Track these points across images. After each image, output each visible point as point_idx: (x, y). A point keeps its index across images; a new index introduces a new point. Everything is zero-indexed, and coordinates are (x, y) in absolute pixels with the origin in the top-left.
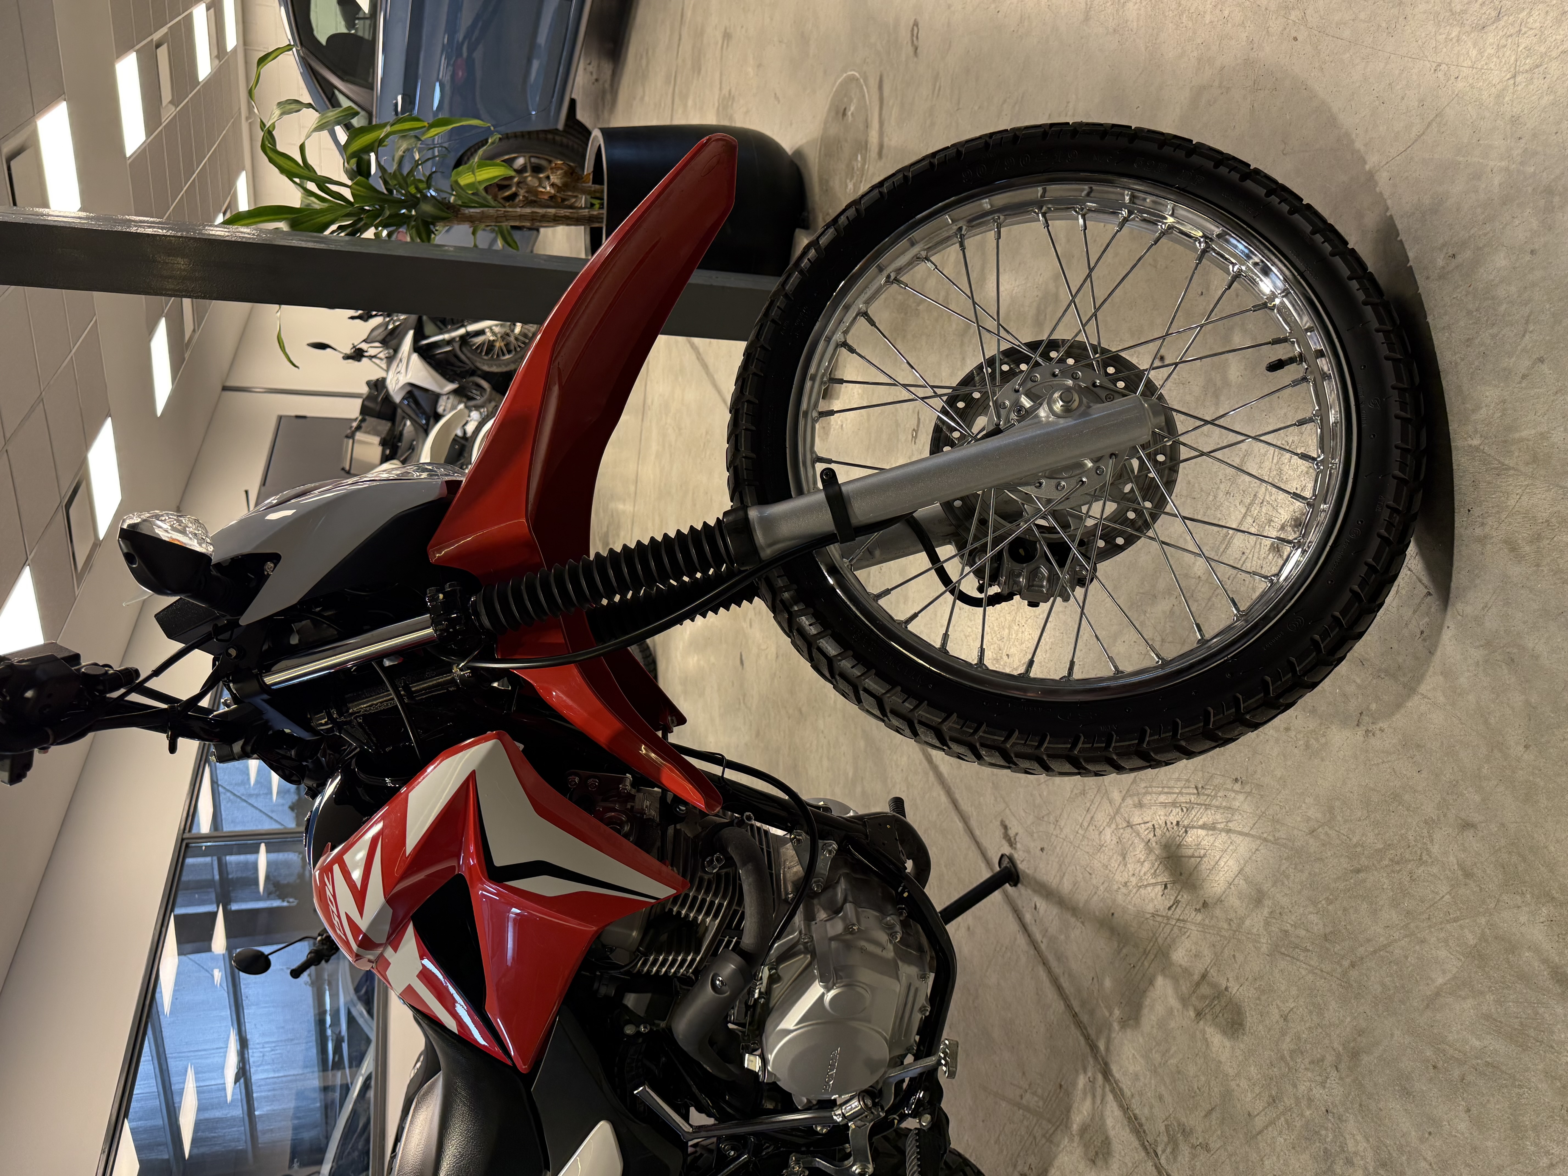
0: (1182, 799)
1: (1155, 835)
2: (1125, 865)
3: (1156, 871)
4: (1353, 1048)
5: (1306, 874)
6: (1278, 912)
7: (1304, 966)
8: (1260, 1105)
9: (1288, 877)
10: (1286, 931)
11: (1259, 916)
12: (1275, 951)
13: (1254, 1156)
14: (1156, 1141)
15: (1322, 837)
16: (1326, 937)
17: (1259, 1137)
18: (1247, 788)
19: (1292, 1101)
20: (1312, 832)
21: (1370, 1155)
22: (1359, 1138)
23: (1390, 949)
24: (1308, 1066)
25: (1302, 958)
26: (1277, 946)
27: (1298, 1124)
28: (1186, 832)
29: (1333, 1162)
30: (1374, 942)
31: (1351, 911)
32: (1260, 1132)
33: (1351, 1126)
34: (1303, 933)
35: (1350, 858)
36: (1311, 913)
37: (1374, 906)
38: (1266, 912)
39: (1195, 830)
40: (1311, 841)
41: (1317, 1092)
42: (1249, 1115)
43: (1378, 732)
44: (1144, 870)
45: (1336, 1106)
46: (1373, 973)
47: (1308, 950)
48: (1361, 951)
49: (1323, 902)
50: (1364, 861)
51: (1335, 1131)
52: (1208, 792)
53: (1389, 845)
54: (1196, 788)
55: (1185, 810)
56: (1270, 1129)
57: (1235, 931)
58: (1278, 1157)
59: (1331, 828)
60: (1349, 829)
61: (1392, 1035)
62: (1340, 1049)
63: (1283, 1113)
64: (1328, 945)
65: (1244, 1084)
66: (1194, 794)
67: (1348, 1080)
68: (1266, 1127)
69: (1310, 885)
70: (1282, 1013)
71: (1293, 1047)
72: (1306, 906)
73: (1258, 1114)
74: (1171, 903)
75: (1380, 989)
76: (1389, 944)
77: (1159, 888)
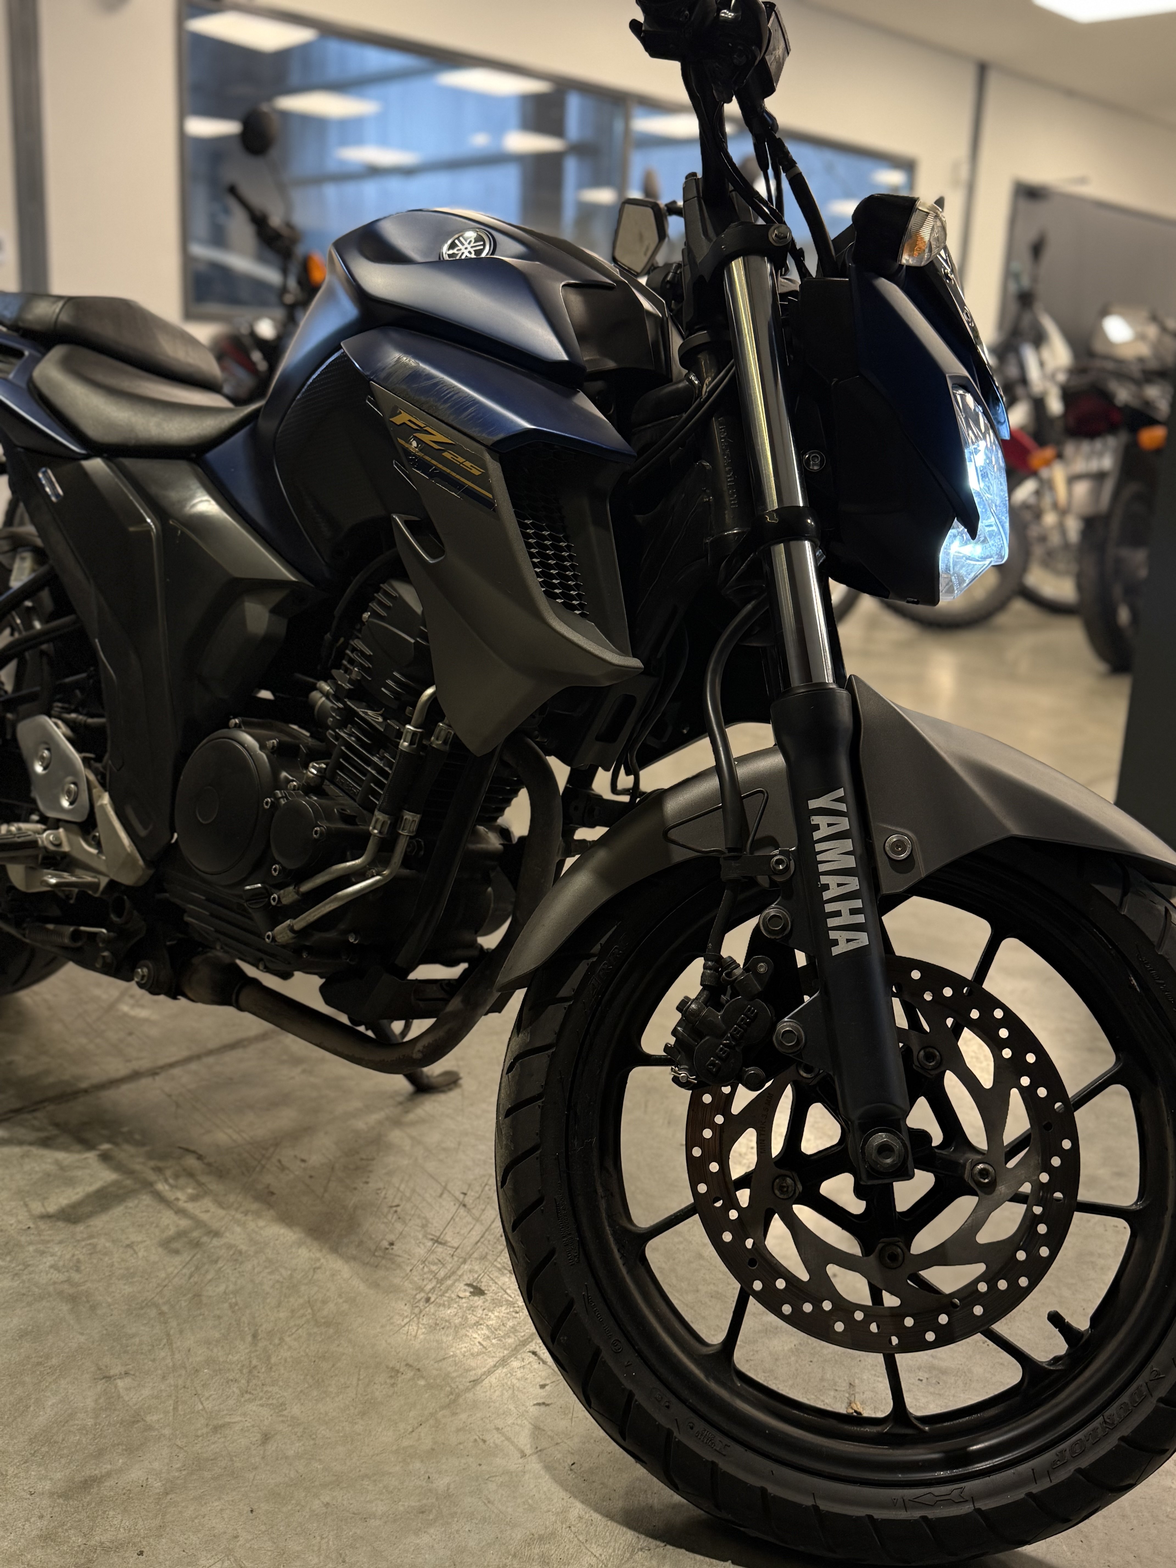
25: (184, 1271)
30: (178, 1336)
31: (217, 1323)
33: (7, 1283)
34: (209, 1277)
35: (270, 1332)
36: (227, 1287)
37: (214, 1343)
38: (243, 1248)
75: (130, 1332)
76: (171, 1349)
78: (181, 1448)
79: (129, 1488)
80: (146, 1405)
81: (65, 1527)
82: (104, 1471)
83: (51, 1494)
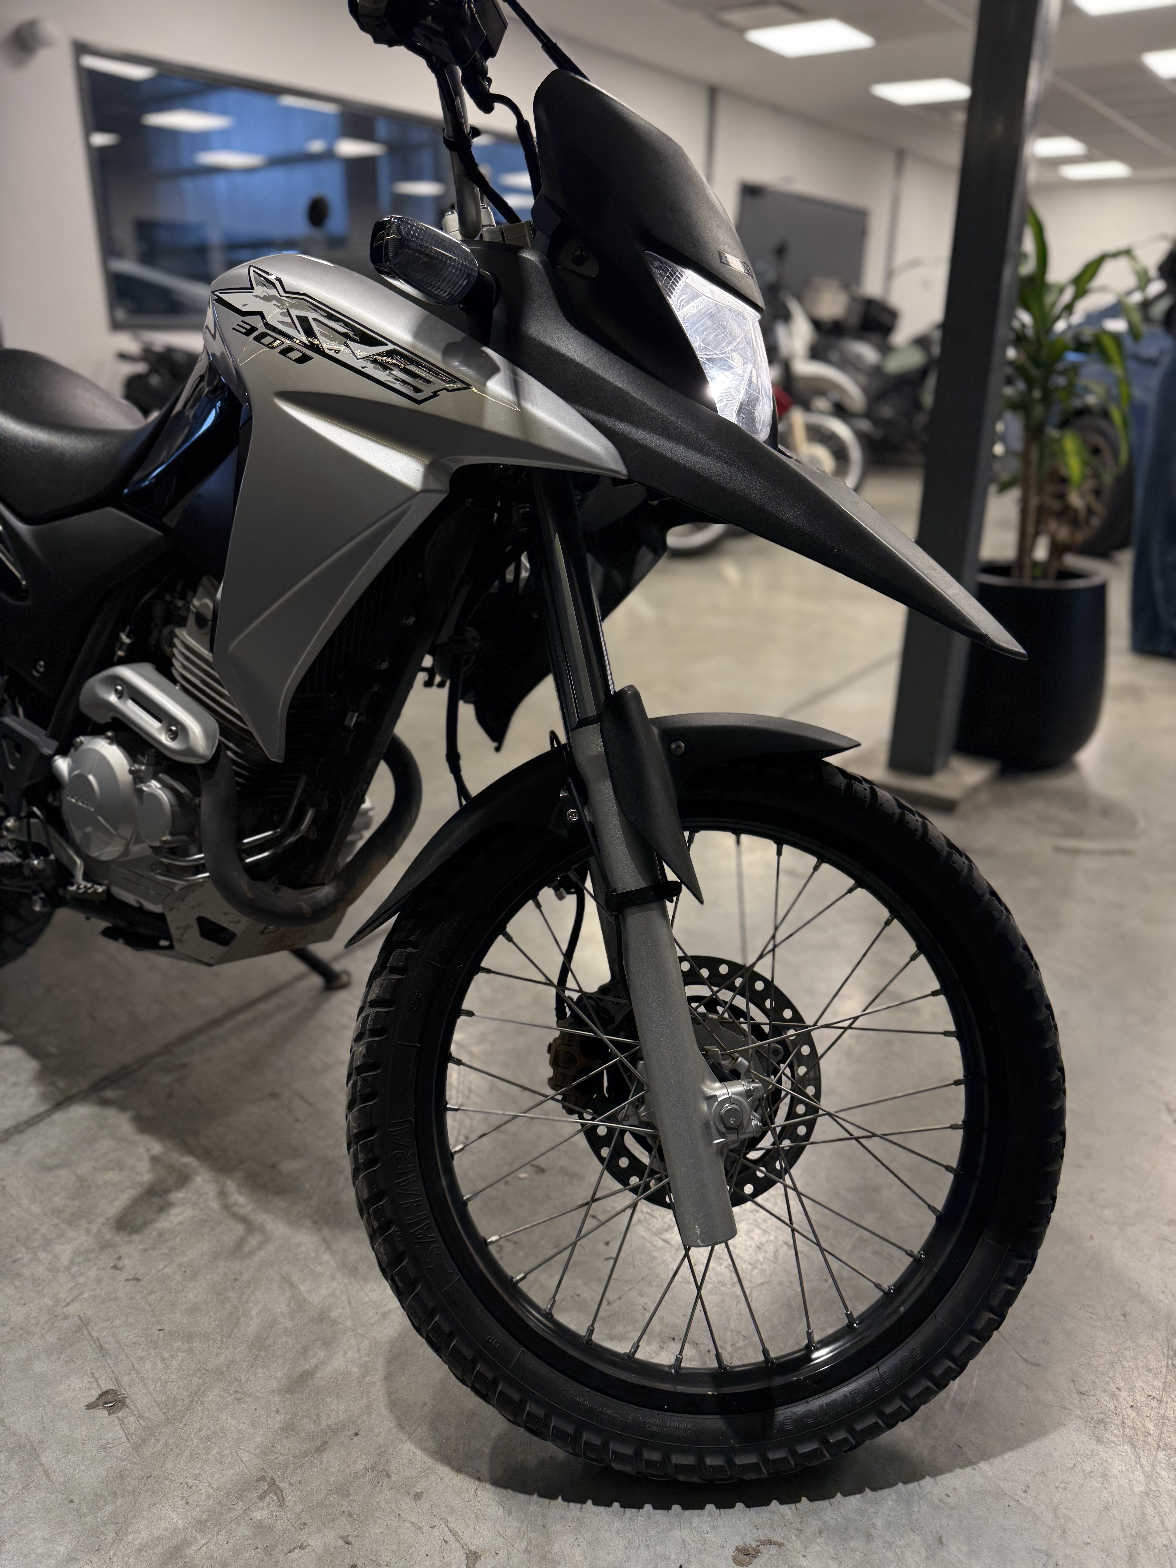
78: (363, 1336)
79: (335, 1376)
80: (327, 1304)
81: (298, 1418)
82: (313, 1365)
83: (280, 1391)
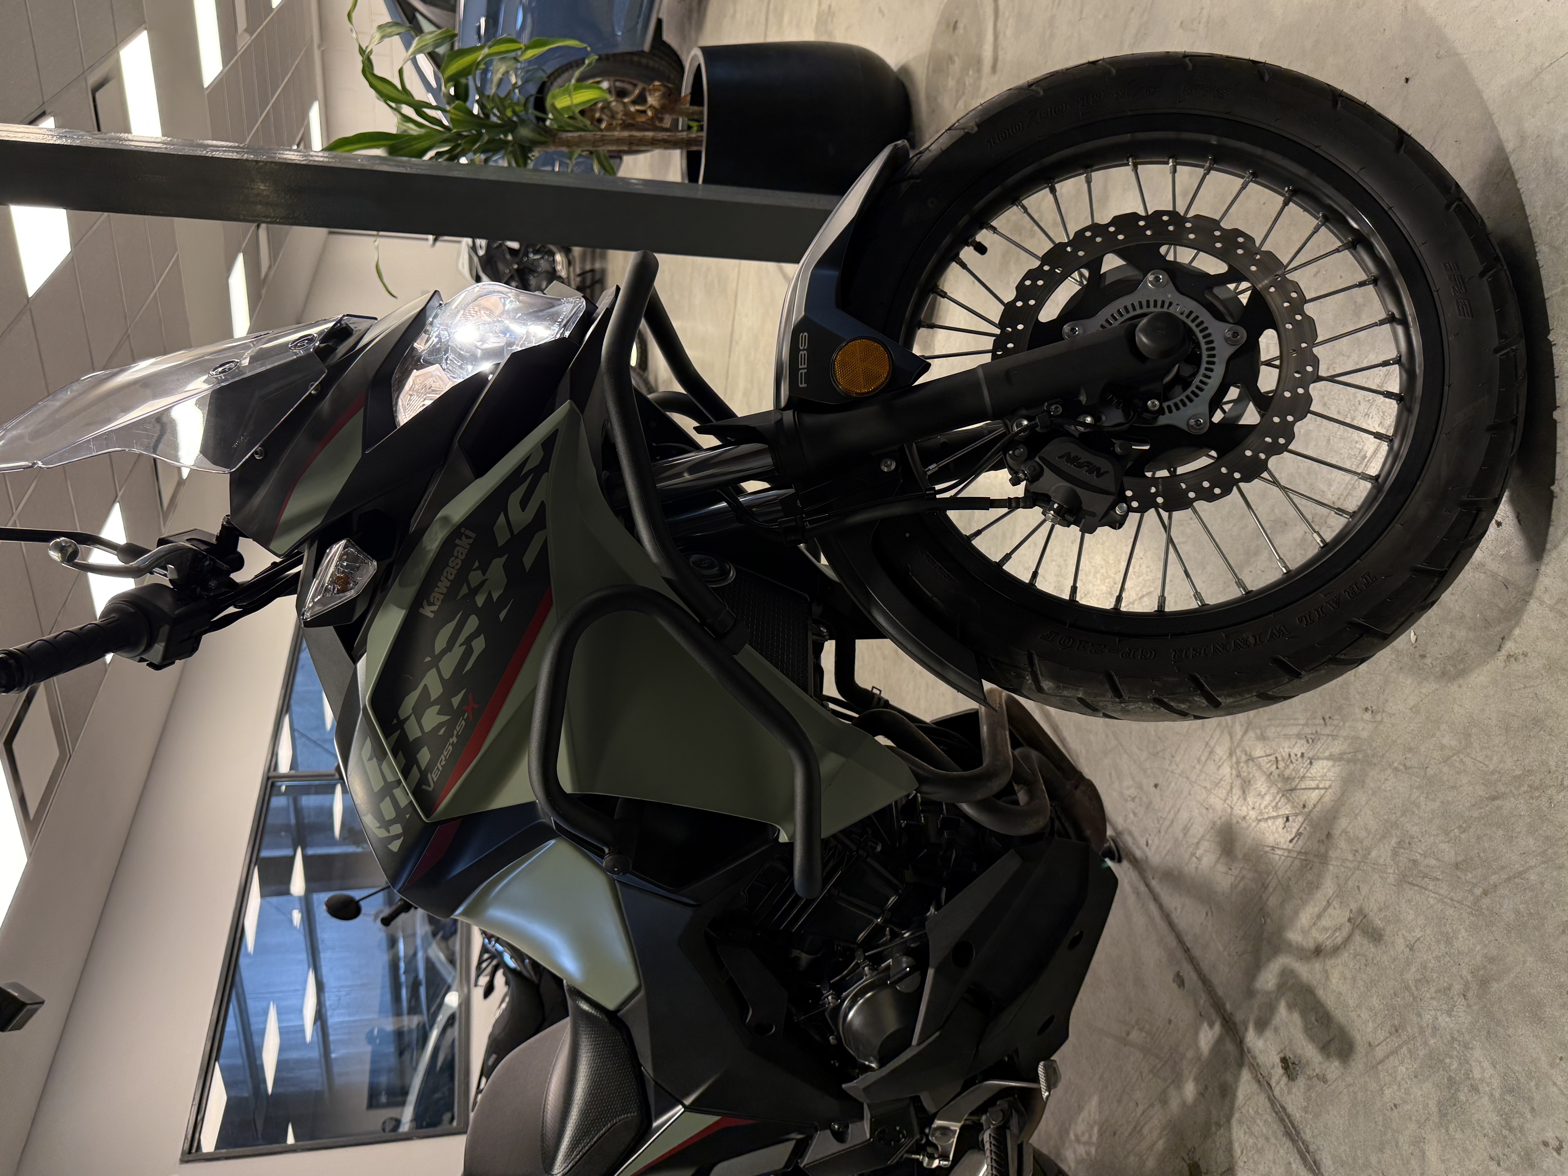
0: (1308, 730)
1: (1277, 768)
2: (1245, 799)
3: (1277, 803)
4: (1483, 976)
5: (1438, 804)
6: (1407, 841)
7: (1433, 895)
8: (1381, 1035)
9: (1418, 807)
10: (1414, 861)
11: (1386, 846)
12: (1403, 880)
13: (1373, 1086)
14: (1269, 1073)
15: (1457, 764)
16: (1457, 866)
17: (1380, 1067)
18: (1378, 717)
19: (1416, 1030)
20: (1446, 760)
21: (1496, 1082)
22: (1486, 1064)
23: (1526, 876)
24: (1434, 995)
25: (1431, 888)
26: (1405, 876)
27: (1422, 1053)
28: (1311, 763)
29: (1458, 1090)
30: (1509, 869)
31: (1485, 839)
32: (1382, 1061)
33: (1478, 1053)
34: (1433, 862)
35: (1486, 786)
36: (1442, 842)
37: (1510, 834)
38: (1394, 841)
39: (1321, 761)
40: (1445, 769)
41: (1444, 1020)
42: (1370, 1045)
43: (1521, 657)
44: (1265, 803)
45: (1462, 1034)
46: (1506, 900)
47: (1438, 879)
48: (1494, 879)
49: (1456, 830)
50: (1502, 788)
51: (1460, 1059)
52: (1335, 722)
53: (1528, 771)
54: (1324, 719)
55: (1310, 741)
56: (1391, 1058)
57: (1359, 862)
58: (1399, 1085)
59: (1468, 755)
60: (1487, 756)
61: (1524, 962)
62: (1469, 978)
63: (1406, 1043)
64: (1459, 873)
65: (1365, 1015)
66: (1319, 725)
67: (1476, 1008)
68: (1387, 1057)
69: (1443, 814)
70: (1408, 943)
71: (1418, 976)
72: (1437, 835)
73: (1379, 1044)
74: (1293, 836)
75: (1513, 916)
76: (1525, 871)
77: (1280, 822)
